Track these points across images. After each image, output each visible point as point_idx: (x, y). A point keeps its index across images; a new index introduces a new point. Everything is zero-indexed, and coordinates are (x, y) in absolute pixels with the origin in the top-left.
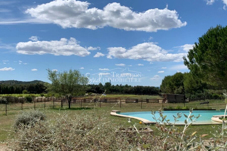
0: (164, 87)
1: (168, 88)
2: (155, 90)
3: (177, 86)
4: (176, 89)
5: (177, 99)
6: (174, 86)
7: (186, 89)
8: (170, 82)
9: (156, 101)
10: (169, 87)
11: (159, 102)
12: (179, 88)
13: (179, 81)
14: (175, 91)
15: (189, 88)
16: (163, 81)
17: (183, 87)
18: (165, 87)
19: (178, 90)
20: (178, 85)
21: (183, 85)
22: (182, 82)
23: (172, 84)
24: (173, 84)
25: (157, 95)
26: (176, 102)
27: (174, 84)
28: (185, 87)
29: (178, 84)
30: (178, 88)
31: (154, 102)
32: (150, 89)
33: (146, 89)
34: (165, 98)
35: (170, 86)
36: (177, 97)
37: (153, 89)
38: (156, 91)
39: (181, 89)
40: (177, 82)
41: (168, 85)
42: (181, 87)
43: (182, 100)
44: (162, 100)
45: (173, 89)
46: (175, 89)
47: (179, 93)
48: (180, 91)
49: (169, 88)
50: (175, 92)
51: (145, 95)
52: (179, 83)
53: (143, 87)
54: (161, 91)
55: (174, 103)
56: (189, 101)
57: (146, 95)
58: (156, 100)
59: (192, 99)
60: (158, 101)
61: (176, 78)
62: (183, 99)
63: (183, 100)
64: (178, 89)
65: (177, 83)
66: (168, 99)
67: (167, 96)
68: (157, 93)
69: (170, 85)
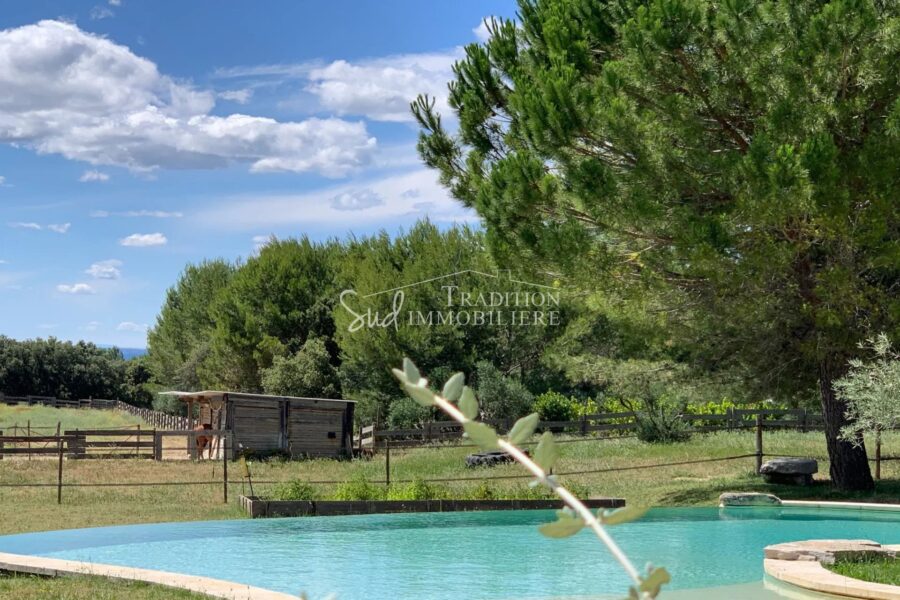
0: (182, 346)
1: (222, 354)
2: (103, 365)
3: (284, 336)
4: (279, 361)
5: (295, 428)
6: (266, 336)
7: (352, 355)
8: (234, 308)
9: (138, 444)
10: (228, 342)
11: (164, 457)
12: (300, 354)
13: (304, 302)
14: (269, 371)
15: (375, 350)
16: (173, 300)
17: (333, 348)
18: (189, 348)
19: (289, 368)
20: (291, 333)
21: (326, 327)
22: (317, 307)
23: (250, 319)
24: (258, 324)
25: (115, 404)
26: (285, 455)
27: (263, 321)
28: (343, 345)
29: (294, 323)
30: (294, 349)
31: (126, 456)
32: (62, 358)
33: (32, 360)
34: (208, 427)
35: (236, 338)
36: (294, 414)
37: (87, 363)
38: (108, 374)
39: (312, 362)
40: (285, 305)
41: (217, 335)
42: (315, 346)
43: (332, 435)
44: (183, 441)
45: (256, 355)
46: (268, 362)
47: (297, 387)
48: (309, 377)
49: (229, 349)
50: (271, 377)
51: (22, 405)
52: (296, 314)
53: (11, 343)
54: (142, 375)
55: (274, 460)
56: (379, 440)
57: (33, 402)
58: (134, 439)
59: (392, 428)
60: (157, 446)
61: (277, 279)
62: (338, 428)
63: (339, 435)
64: (292, 362)
65: (284, 317)
66: (228, 427)
67: (221, 406)
68: (111, 386)
69: (236, 326)
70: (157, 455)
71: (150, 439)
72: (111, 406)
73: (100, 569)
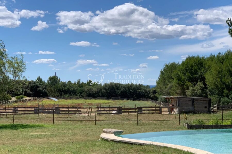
0: (165, 84)
1: (176, 87)
2: (145, 90)
3: (192, 82)
4: (191, 88)
5: (196, 105)
6: (187, 82)
7: (210, 86)
8: (179, 75)
10: (178, 83)
11: (162, 113)
12: (196, 86)
13: (196, 72)
14: (188, 91)
15: (216, 85)
16: (162, 73)
17: (205, 84)
18: (167, 85)
19: (193, 90)
20: (194, 81)
21: (203, 79)
22: (200, 74)
23: (183, 77)
24: (185, 79)
25: (148, 100)
26: (194, 113)
27: (186, 78)
28: (208, 83)
29: (194, 78)
30: (195, 85)
31: (153, 113)
32: (134, 88)
33: (127, 89)
34: (173, 105)
35: (180, 82)
36: (195, 102)
37: (141, 89)
38: (146, 92)
39: (199, 88)
40: (192, 74)
41: (175, 81)
42: (200, 84)
43: (206, 107)
44: (166, 109)
45: (185, 87)
46: (188, 88)
47: (196, 95)
48: (199, 92)
49: (178, 85)
50: (189, 92)
51: (125, 100)
52: (195, 76)
53: (122, 84)
54: (155, 92)
55: (191, 114)
56: (218, 108)
57: (128, 99)
58: (154, 109)
59: (221, 105)
61: (189, 67)
62: (207, 105)
63: (208, 107)
64: (194, 88)
65: (192, 77)
66: (178, 105)
67: (176, 100)
68: (147, 95)
69: (179, 79)
70: (160, 113)
71: (159, 109)
72: (147, 100)
73: (155, 143)
